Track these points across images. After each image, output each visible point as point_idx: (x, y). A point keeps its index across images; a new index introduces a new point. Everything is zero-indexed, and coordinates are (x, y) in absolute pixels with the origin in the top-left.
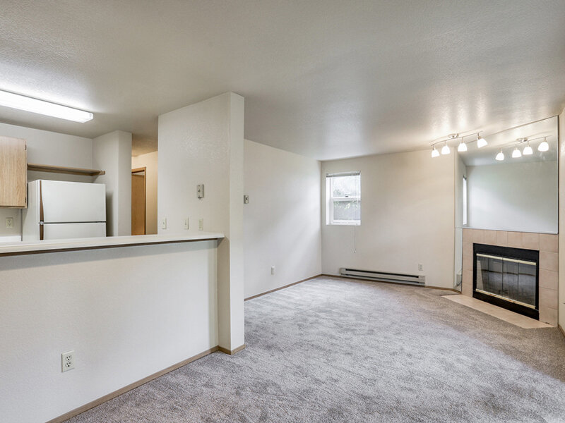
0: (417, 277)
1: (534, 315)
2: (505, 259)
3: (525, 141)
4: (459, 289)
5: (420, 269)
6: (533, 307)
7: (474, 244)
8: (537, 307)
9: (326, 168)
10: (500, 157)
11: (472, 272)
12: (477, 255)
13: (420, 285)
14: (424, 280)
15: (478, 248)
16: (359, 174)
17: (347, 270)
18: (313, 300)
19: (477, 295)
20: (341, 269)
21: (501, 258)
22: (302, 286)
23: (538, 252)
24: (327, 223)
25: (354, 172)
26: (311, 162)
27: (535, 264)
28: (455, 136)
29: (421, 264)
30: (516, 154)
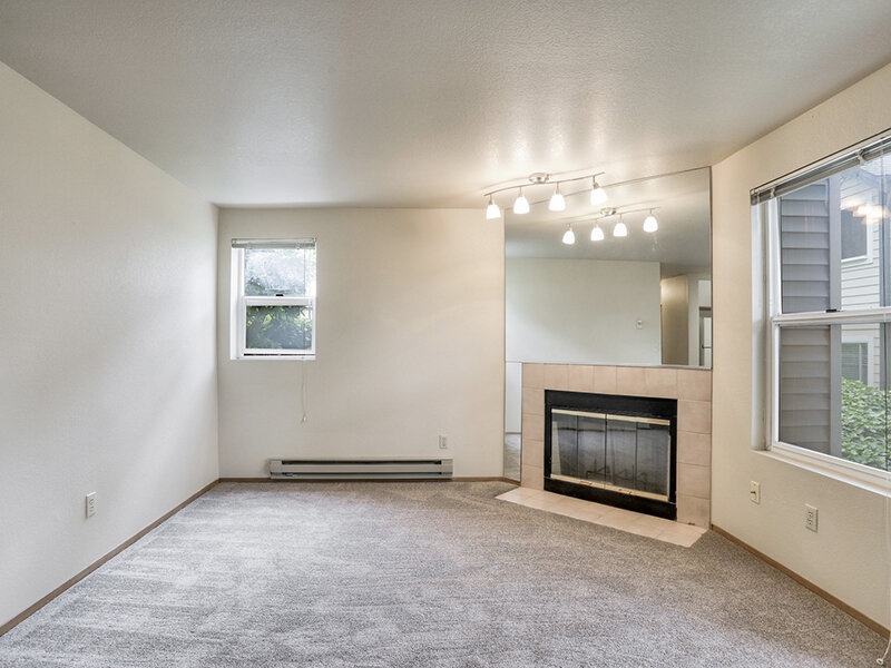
0: (439, 462)
1: (668, 511)
2: (610, 417)
3: (614, 213)
4: (514, 476)
5: (443, 444)
6: (665, 499)
7: (546, 391)
8: (673, 497)
9: (230, 223)
10: (569, 238)
11: (542, 445)
12: (554, 411)
13: (443, 479)
14: (452, 467)
15: (554, 399)
16: (313, 245)
17: (284, 463)
18: (238, 580)
19: (552, 486)
20: (269, 462)
21: (602, 416)
22: (183, 530)
23: (676, 401)
24: (233, 357)
25: (302, 241)
26: (194, 201)
27: (667, 423)
28: (543, 179)
29: (443, 435)
30: (597, 235)
